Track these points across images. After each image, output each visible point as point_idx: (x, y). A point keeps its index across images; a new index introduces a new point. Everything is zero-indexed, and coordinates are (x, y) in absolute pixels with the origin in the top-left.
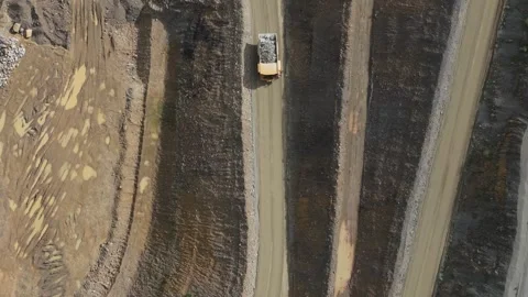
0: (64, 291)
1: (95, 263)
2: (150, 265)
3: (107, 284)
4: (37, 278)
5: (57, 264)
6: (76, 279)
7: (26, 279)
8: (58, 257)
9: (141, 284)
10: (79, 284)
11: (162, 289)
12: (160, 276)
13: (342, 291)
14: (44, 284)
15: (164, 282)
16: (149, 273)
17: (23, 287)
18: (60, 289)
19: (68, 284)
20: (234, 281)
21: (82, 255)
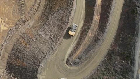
0: (25, 11)
1: (33, 3)
2: (48, 3)
3: (36, 9)
4: (18, 8)
5: (23, 4)
6: (28, 8)
7: (15, 8)
8: (23, 2)
9: (46, 8)
10: (29, 9)
11: (51, 9)
12: (51, 5)
13: (99, 4)
14: (20, 9)
15: (52, 7)
16: (48, 5)
17: (14, 10)
18: (24, 11)
19: (26, 9)
20: (71, 4)
21: (30, 1)
